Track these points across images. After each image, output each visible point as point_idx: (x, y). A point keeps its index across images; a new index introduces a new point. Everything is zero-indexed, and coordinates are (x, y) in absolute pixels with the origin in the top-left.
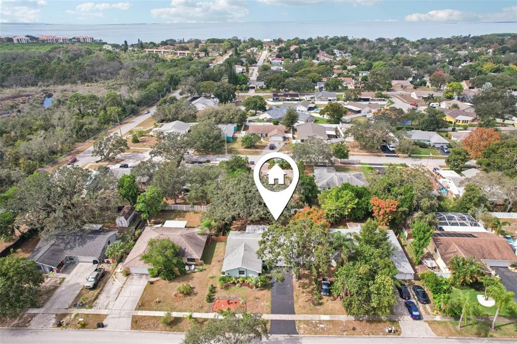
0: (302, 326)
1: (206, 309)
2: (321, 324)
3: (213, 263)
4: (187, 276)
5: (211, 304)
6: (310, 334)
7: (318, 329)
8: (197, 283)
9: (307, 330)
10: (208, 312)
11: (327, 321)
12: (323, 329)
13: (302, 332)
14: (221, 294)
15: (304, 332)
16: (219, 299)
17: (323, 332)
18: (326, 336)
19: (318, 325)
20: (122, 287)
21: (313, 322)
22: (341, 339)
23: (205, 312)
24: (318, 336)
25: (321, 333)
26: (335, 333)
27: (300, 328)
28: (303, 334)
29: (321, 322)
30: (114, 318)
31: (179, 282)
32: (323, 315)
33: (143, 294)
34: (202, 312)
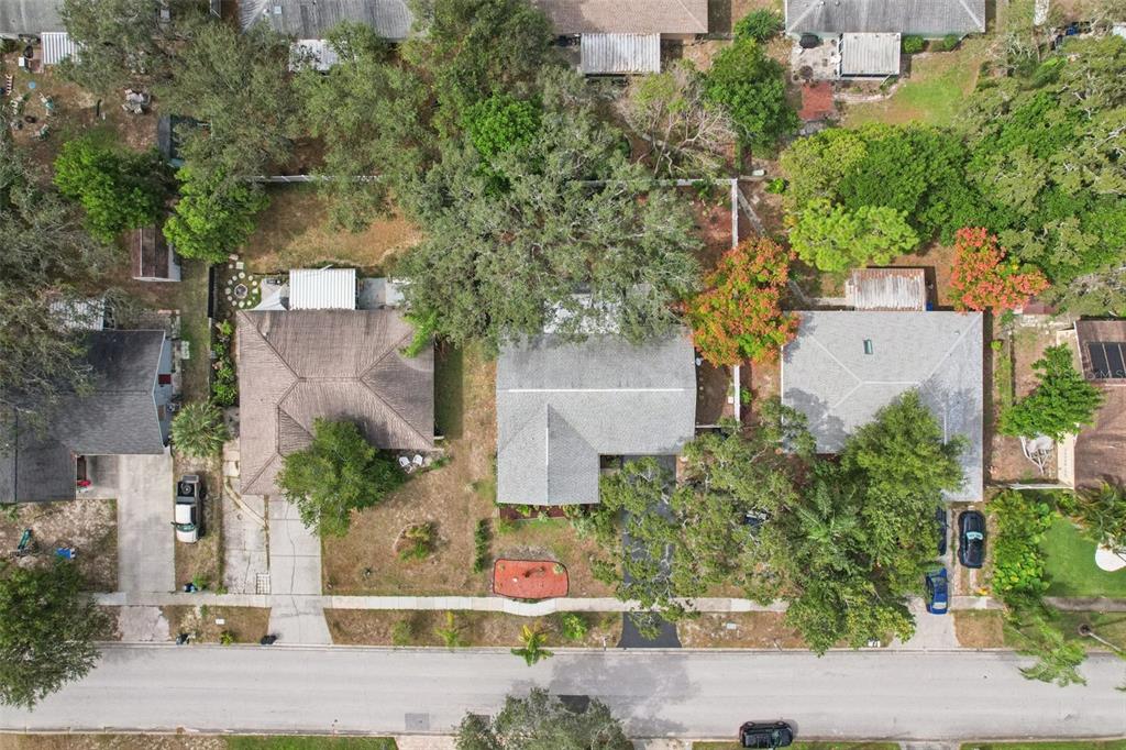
0: (688, 628)
1: (479, 585)
2: (730, 621)
3: (468, 434)
4: (410, 484)
5: (488, 572)
6: (706, 646)
7: (722, 634)
8: (440, 505)
9: (699, 637)
10: (484, 596)
11: (745, 614)
12: (732, 632)
13: (688, 640)
14: (503, 542)
15: (693, 641)
16: (502, 558)
17: (733, 640)
18: (735, 649)
19: (724, 625)
20: (266, 528)
21: (715, 616)
22: (766, 657)
23: (479, 596)
24: (720, 649)
25: (728, 644)
26: (757, 643)
27: (684, 632)
28: (690, 646)
29: (730, 617)
30: (287, 616)
31: (395, 505)
32: (737, 600)
33: (323, 547)
34: (472, 595)
